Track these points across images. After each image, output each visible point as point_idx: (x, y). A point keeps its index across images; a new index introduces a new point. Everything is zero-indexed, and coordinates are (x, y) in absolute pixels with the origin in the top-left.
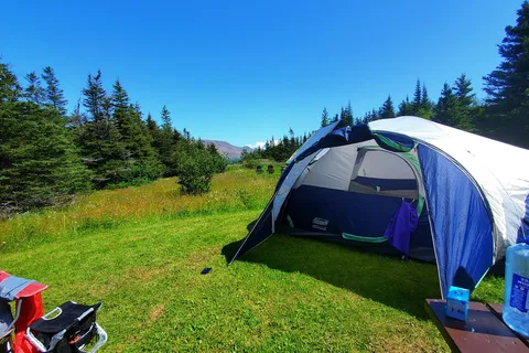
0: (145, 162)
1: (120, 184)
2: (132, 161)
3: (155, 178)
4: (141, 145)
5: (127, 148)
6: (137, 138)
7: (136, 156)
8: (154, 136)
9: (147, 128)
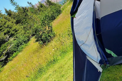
0: (18, 35)
1: (14, 55)
2: (12, 39)
3: (29, 40)
4: (11, 28)
5: (5, 34)
6: (6, 26)
7: (12, 35)
8: (14, 18)
9: (8, 16)
